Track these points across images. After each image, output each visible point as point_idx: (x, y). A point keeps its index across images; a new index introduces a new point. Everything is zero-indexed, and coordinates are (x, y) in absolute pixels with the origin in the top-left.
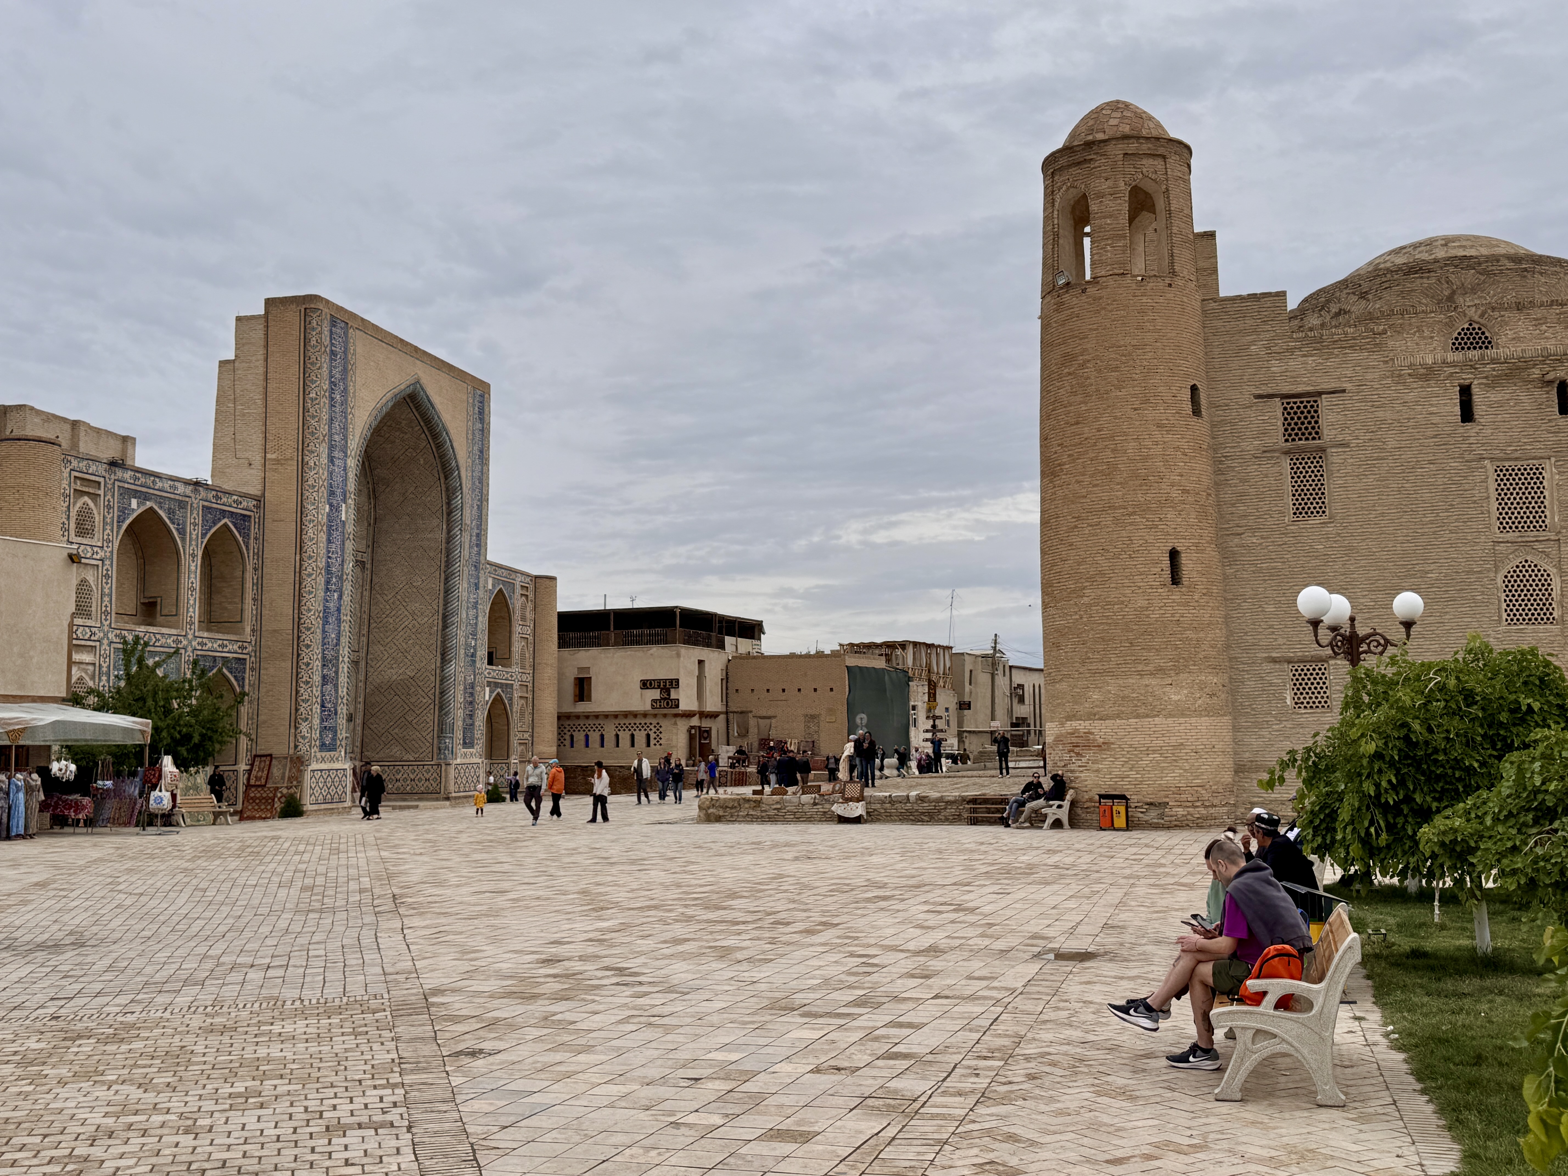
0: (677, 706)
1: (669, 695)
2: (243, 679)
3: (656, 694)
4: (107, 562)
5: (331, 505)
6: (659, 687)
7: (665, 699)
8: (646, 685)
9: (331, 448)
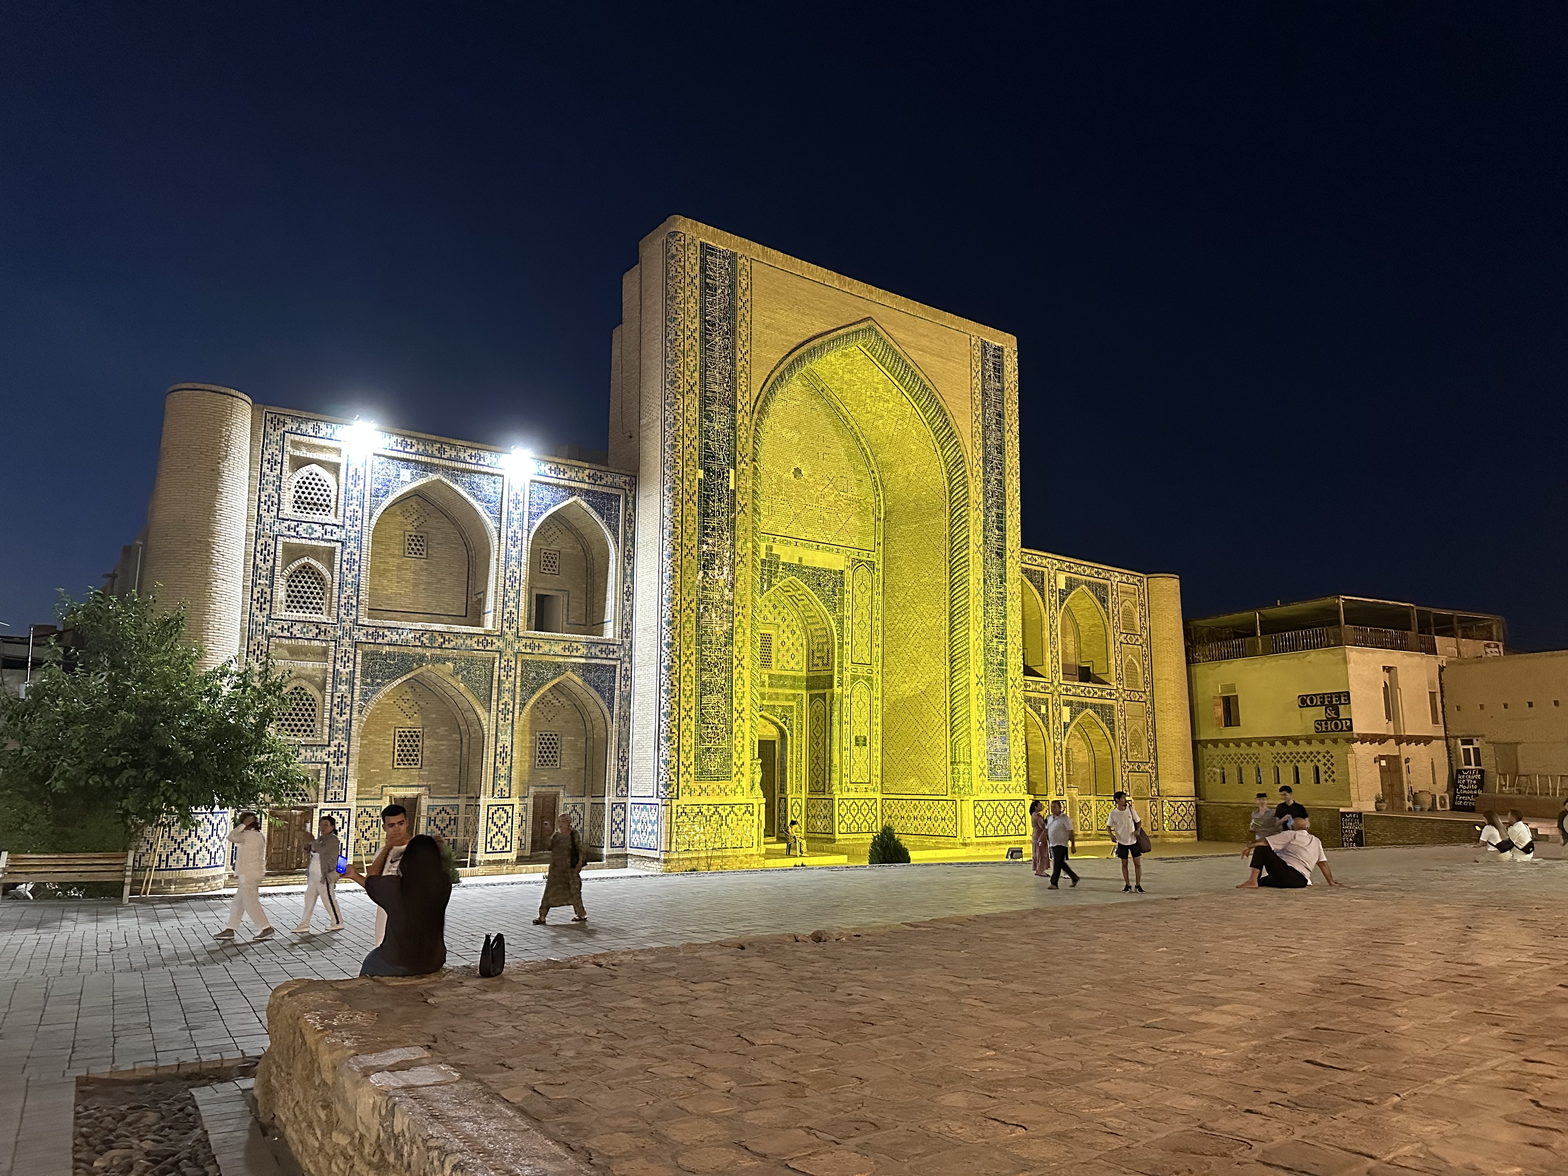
0: (1350, 728)
1: (1337, 713)
2: (612, 690)
3: (1319, 713)
4: (352, 544)
5: (707, 471)
6: (1323, 704)
7: (1333, 719)
8: (1305, 701)
9: (705, 401)
